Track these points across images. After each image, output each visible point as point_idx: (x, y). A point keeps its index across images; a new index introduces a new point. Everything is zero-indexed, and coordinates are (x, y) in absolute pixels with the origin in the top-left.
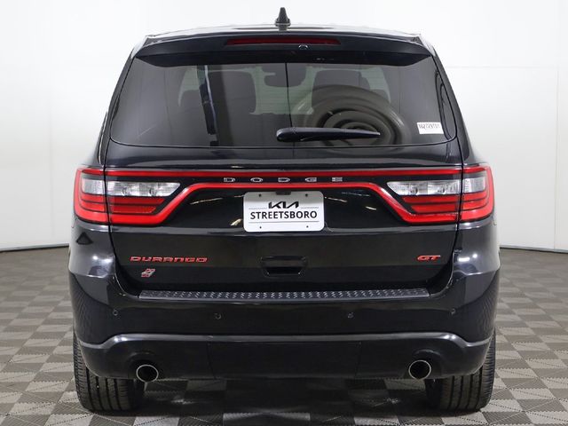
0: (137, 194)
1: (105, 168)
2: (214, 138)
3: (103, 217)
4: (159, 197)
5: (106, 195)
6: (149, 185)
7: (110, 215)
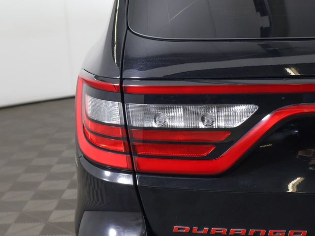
0: (180, 124)
1: (122, 80)
2: (265, 22)
3: (122, 161)
4: (220, 130)
5: (126, 127)
6: (199, 109)
7: (135, 158)
